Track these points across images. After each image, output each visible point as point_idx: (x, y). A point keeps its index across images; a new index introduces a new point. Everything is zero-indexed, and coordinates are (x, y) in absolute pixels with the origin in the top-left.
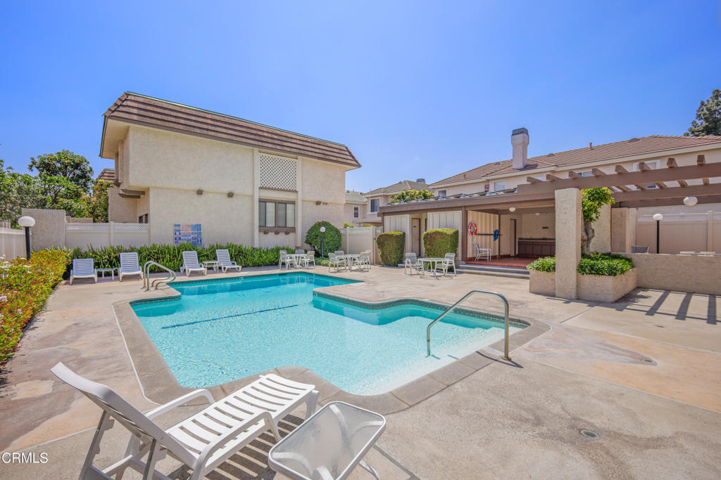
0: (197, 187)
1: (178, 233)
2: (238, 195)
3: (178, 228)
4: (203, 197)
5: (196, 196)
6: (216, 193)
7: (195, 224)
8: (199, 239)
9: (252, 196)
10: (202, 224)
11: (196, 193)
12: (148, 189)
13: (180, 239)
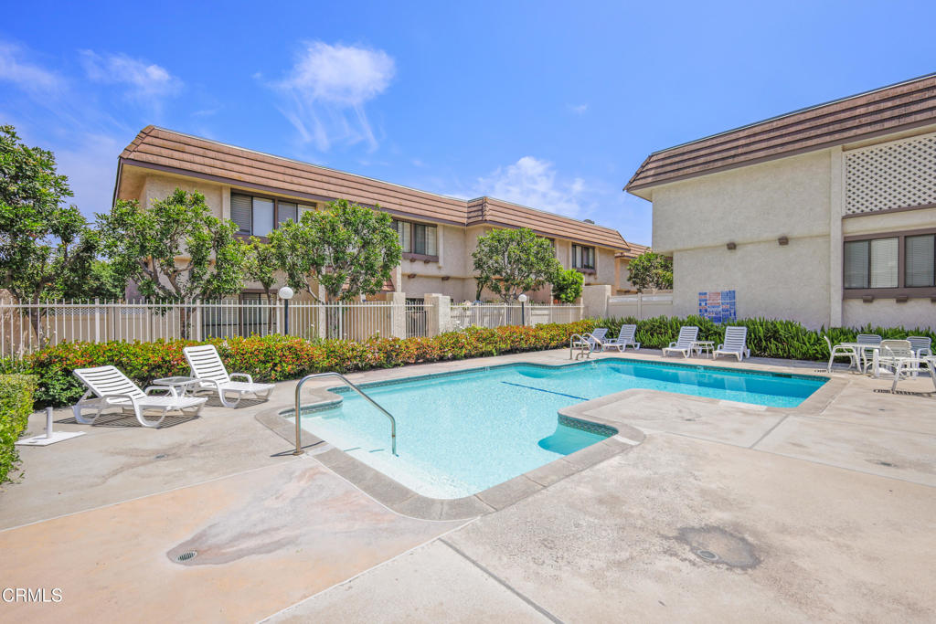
0: (727, 240)
1: (703, 304)
2: (798, 239)
3: (703, 297)
4: (739, 253)
5: (728, 253)
6: (759, 242)
7: (726, 290)
8: (732, 311)
9: (827, 236)
10: (737, 290)
11: (726, 247)
12: (672, 253)
13: (706, 311)
